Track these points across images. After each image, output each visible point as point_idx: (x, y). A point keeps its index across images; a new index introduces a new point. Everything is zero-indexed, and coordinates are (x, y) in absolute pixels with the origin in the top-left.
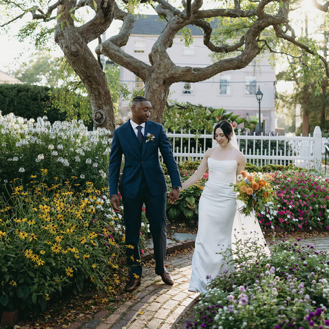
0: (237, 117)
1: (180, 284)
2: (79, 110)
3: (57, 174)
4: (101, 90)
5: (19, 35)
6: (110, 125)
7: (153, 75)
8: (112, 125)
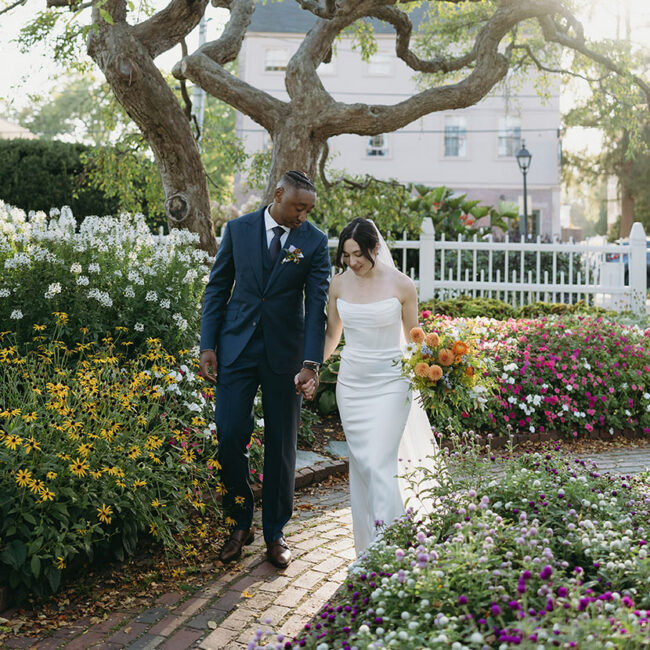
0: (474, 205)
1: (331, 541)
2: (144, 191)
3: (89, 322)
4: (182, 153)
5: (21, 40)
6: (201, 223)
7: (290, 122)
8: (205, 224)
